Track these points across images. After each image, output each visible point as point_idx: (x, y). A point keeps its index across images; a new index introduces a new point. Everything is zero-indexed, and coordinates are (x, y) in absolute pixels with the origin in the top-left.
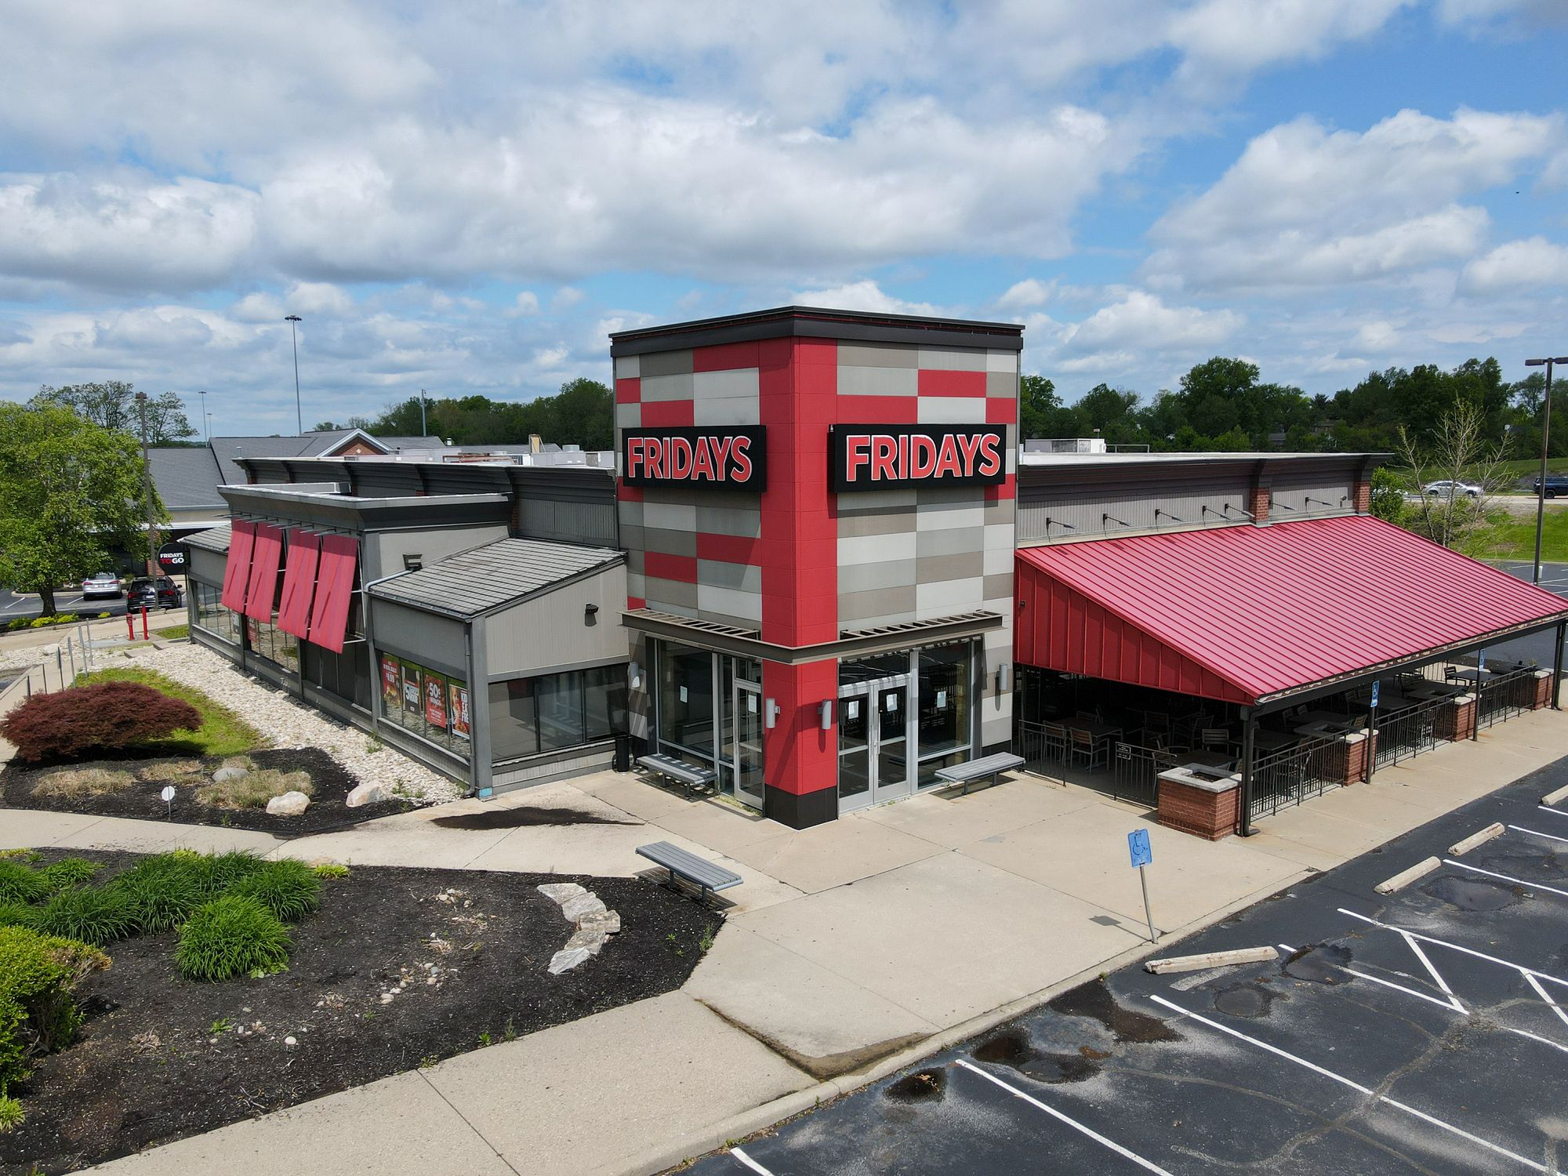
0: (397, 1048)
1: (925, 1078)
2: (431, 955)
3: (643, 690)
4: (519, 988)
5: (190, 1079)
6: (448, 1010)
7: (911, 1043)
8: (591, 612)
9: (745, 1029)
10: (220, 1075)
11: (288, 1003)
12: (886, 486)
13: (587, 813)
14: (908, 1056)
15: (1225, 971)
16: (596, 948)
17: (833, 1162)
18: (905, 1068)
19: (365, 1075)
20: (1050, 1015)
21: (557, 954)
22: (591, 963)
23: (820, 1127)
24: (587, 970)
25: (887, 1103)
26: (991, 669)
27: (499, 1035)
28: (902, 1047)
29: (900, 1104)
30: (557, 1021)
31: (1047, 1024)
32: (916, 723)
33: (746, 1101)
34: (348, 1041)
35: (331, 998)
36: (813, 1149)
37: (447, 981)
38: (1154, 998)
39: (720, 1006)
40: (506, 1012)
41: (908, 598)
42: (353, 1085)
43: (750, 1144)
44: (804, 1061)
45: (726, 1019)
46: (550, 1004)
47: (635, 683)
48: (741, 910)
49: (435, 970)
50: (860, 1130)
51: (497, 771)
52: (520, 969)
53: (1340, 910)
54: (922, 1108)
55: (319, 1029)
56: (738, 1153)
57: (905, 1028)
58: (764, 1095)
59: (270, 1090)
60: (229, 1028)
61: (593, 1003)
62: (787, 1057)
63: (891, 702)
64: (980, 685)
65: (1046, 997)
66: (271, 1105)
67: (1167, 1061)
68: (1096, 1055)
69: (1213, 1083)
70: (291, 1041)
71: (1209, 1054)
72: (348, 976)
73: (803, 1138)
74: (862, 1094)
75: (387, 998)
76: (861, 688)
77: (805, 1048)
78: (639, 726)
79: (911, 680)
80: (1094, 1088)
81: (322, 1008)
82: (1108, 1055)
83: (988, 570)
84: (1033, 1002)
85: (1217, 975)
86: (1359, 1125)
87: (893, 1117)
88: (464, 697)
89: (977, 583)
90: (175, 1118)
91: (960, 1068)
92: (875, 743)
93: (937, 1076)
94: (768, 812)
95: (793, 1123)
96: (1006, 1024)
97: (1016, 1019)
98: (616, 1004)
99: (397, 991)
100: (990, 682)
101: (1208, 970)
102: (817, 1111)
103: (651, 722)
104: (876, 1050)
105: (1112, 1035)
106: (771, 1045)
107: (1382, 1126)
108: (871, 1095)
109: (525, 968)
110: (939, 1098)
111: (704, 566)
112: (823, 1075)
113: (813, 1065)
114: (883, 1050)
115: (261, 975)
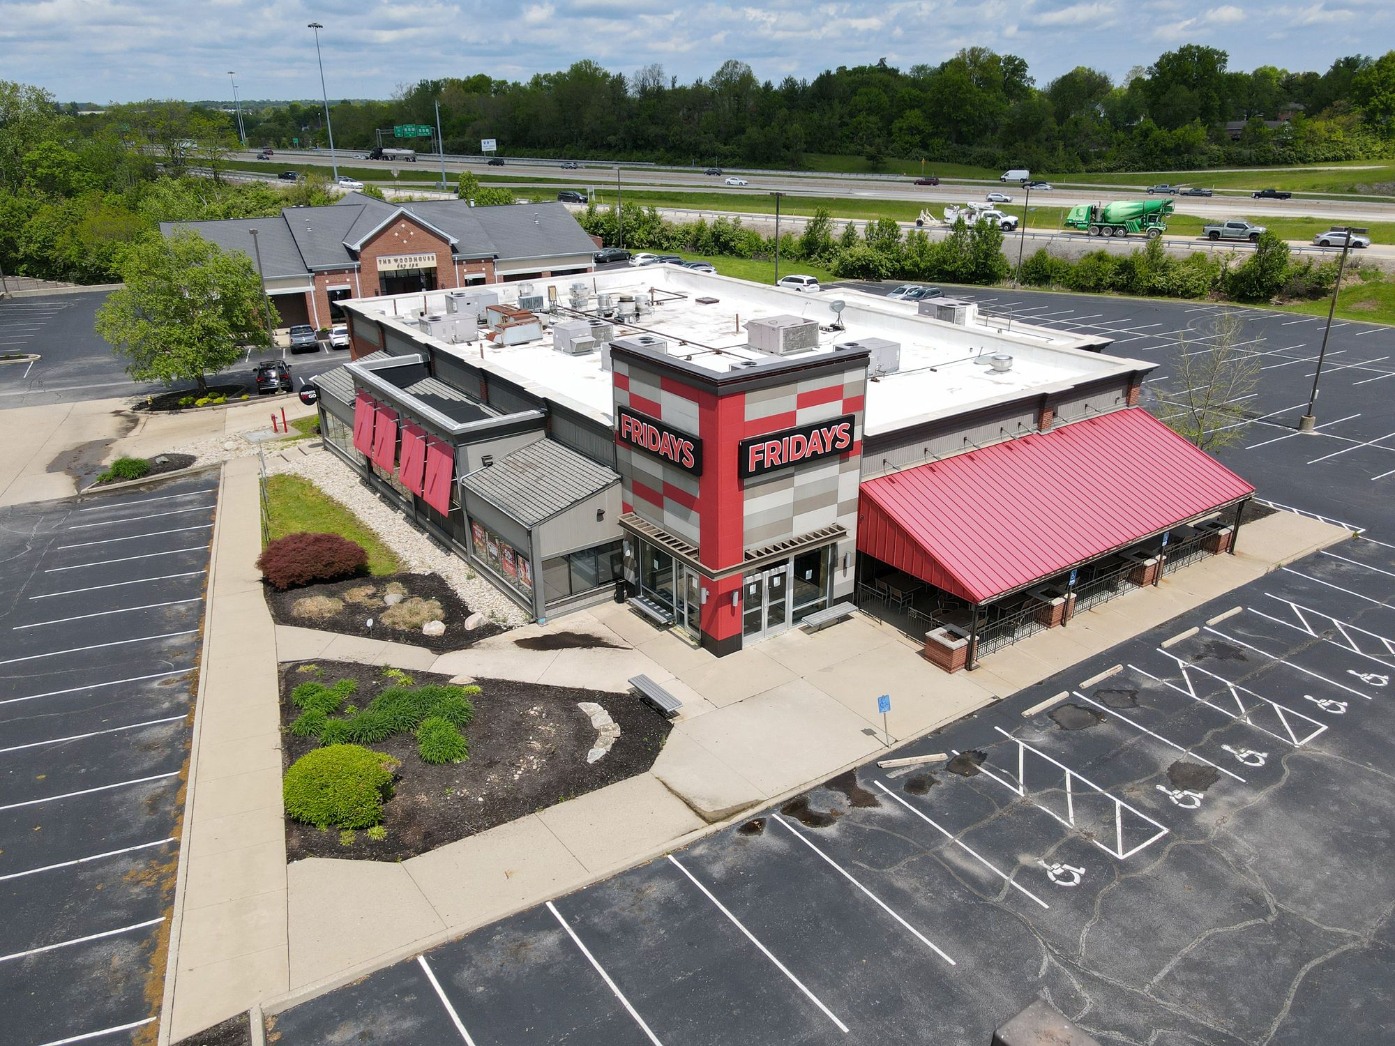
0: (525, 803)
1: (756, 823)
2: (532, 750)
3: (632, 556)
4: (575, 771)
5: (444, 817)
6: (544, 784)
7: (752, 805)
8: (600, 515)
9: (678, 795)
10: (456, 815)
11: (475, 778)
12: (774, 468)
13: (600, 639)
14: (750, 812)
15: (917, 767)
16: (609, 747)
17: (709, 863)
18: (748, 818)
19: (514, 816)
20: (823, 789)
21: (590, 751)
22: (607, 756)
23: (706, 846)
24: (605, 761)
25: (737, 835)
26: (841, 555)
27: (568, 797)
28: (748, 807)
29: (743, 836)
30: (593, 789)
31: (820, 795)
32: (792, 591)
33: (675, 834)
34: (504, 799)
35: (493, 777)
36: (702, 856)
37: (542, 768)
38: (876, 782)
39: (667, 782)
40: (569, 785)
41: (788, 524)
42: (510, 820)
43: (676, 853)
44: (703, 814)
45: (670, 789)
46: (589, 781)
47: (628, 553)
48: (682, 718)
49: (535, 761)
50: (723, 848)
51: (548, 608)
52: (574, 760)
53: (996, 728)
54: (753, 838)
55: (491, 793)
56: (670, 857)
57: (752, 798)
58: (683, 831)
59: (477, 822)
60: (453, 792)
61: (609, 779)
62: (696, 811)
63: (777, 581)
64: (834, 564)
65: (823, 780)
66: (479, 829)
67: (868, 818)
68: (837, 814)
69: (884, 830)
70: (481, 799)
71: (889, 815)
72: (497, 763)
73: (698, 851)
74: (727, 831)
75: (517, 777)
76: (758, 577)
77: (705, 807)
78: (630, 576)
79: (789, 569)
80: (830, 831)
81: (490, 782)
82: (842, 814)
83: (842, 498)
84: (817, 783)
85: (912, 769)
86: (939, 854)
87: (738, 843)
88: (528, 566)
89: (833, 508)
90: (443, 835)
91: (774, 820)
92: (766, 604)
93: (762, 822)
94: (703, 643)
95: (695, 844)
96: (800, 795)
97: (806, 792)
98: (619, 780)
99: (520, 772)
100: (840, 562)
101: (908, 766)
102: (707, 839)
103: (637, 575)
104: (736, 809)
105: (848, 802)
106: (689, 805)
107: (949, 854)
108: (731, 831)
109: (576, 759)
110: (760, 833)
111: (667, 501)
112: (711, 821)
113: (706, 816)
114: (740, 808)
115: (458, 762)
